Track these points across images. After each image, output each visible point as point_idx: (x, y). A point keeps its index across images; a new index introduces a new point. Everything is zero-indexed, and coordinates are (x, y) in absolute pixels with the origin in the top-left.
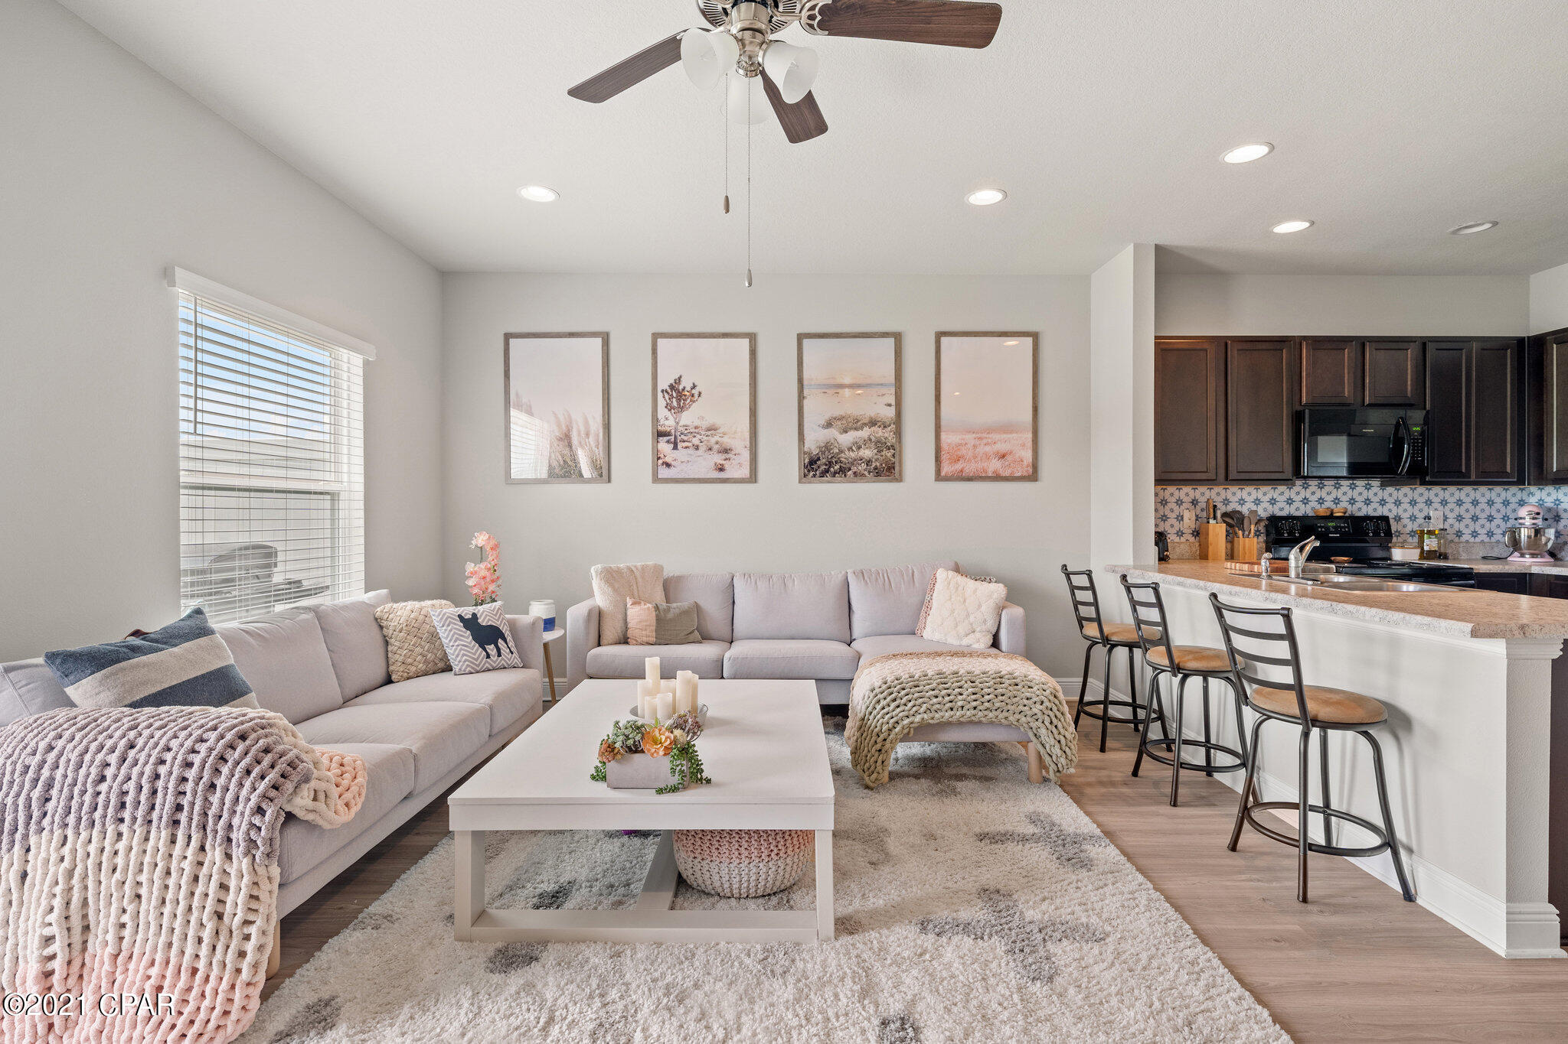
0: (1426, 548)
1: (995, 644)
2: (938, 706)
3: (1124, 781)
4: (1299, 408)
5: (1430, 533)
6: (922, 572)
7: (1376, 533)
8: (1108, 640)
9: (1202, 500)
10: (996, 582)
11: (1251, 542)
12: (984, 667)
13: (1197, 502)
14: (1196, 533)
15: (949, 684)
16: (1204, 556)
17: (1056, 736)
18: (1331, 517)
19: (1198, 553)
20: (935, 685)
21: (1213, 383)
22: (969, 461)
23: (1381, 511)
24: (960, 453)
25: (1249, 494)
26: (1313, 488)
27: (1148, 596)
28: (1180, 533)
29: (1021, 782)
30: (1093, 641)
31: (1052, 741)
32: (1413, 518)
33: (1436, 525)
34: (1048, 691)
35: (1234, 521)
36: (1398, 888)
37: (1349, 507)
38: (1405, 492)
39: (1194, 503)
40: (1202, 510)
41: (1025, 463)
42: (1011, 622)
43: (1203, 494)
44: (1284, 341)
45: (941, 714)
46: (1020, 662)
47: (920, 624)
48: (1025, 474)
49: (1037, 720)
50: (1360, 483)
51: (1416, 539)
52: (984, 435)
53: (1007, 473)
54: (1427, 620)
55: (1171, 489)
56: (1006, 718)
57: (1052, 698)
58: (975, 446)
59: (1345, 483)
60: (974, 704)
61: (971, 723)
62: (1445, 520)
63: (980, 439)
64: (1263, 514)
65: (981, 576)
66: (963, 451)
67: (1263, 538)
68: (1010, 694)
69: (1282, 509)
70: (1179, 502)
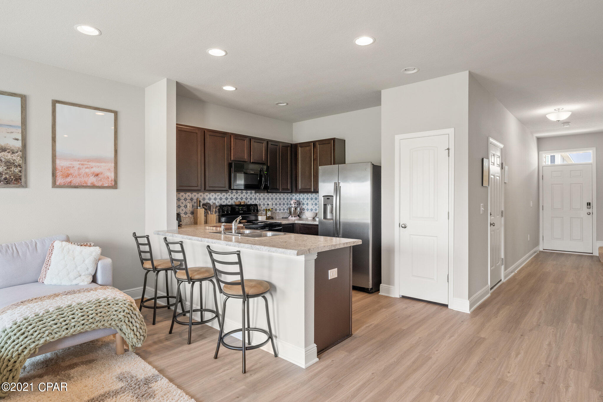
0: (268, 215)
1: (94, 280)
2: (57, 330)
3: (166, 338)
4: (231, 162)
5: (269, 210)
6: (43, 243)
7: (254, 211)
8: (156, 269)
9: (195, 198)
10: (94, 246)
11: (213, 216)
12: (89, 298)
13: (193, 199)
14: (192, 213)
15: (65, 314)
16: (195, 223)
17: (131, 328)
18: (240, 205)
19: (193, 221)
20: (55, 316)
21: (200, 148)
22: (76, 177)
23: (255, 202)
24: (69, 172)
25: (213, 196)
26: (234, 194)
27: (178, 247)
28: (186, 213)
29: (112, 356)
30: (148, 270)
31: (129, 331)
32: (264, 205)
33: (270, 207)
34: (127, 304)
35: (207, 207)
36: (273, 353)
37: (246, 201)
38: (262, 195)
39: (192, 199)
40: (195, 203)
41: (110, 179)
42: (104, 268)
43: (195, 196)
44: (225, 134)
45: (59, 334)
46: (110, 290)
47: (42, 275)
48: (110, 185)
49: (121, 321)
50: (249, 192)
51: (265, 212)
52: (86, 163)
53: (100, 184)
54: (283, 250)
55: (182, 194)
56: (103, 325)
57: (129, 307)
58: (79, 169)
59: (244, 191)
60: (83, 322)
61: (81, 333)
62: (272, 205)
63: (82, 164)
64: (218, 204)
65: (84, 243)
66: (71, 171)
67: (217, 214)
68: (105, 311)
69: (225, 202)
70: (185, 199)
